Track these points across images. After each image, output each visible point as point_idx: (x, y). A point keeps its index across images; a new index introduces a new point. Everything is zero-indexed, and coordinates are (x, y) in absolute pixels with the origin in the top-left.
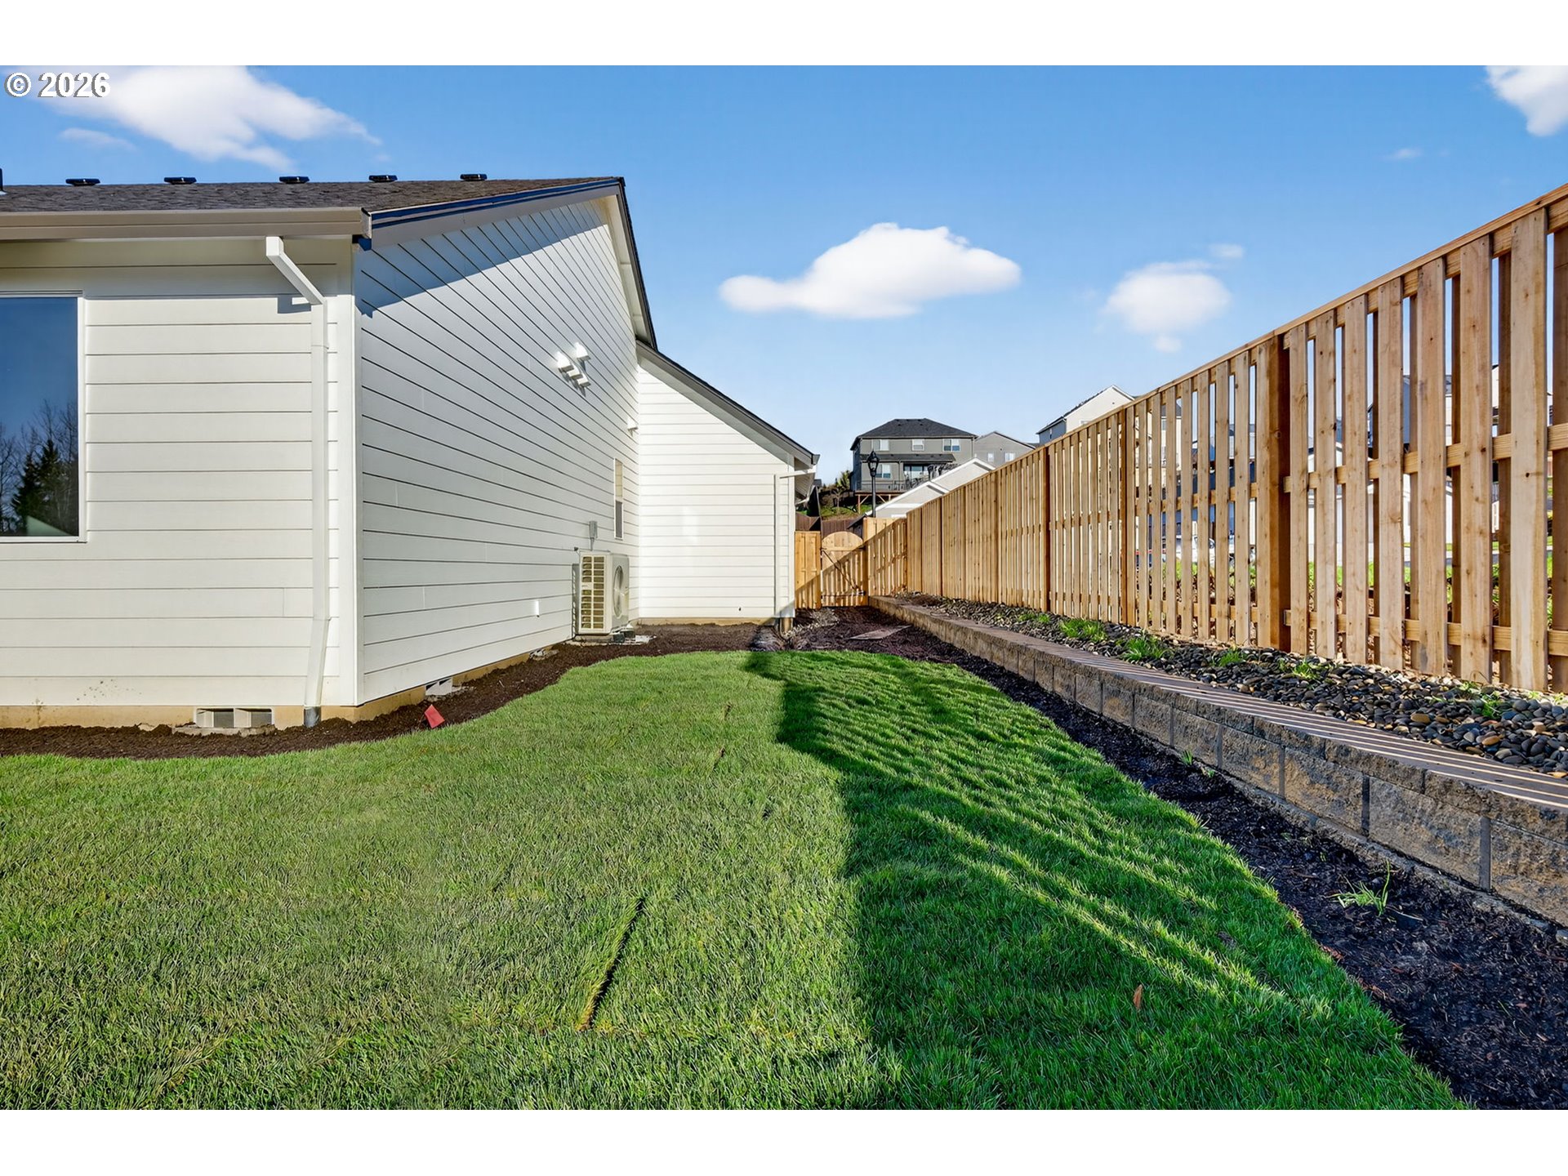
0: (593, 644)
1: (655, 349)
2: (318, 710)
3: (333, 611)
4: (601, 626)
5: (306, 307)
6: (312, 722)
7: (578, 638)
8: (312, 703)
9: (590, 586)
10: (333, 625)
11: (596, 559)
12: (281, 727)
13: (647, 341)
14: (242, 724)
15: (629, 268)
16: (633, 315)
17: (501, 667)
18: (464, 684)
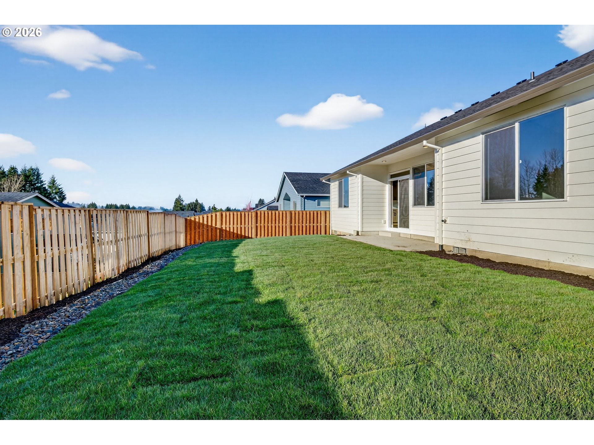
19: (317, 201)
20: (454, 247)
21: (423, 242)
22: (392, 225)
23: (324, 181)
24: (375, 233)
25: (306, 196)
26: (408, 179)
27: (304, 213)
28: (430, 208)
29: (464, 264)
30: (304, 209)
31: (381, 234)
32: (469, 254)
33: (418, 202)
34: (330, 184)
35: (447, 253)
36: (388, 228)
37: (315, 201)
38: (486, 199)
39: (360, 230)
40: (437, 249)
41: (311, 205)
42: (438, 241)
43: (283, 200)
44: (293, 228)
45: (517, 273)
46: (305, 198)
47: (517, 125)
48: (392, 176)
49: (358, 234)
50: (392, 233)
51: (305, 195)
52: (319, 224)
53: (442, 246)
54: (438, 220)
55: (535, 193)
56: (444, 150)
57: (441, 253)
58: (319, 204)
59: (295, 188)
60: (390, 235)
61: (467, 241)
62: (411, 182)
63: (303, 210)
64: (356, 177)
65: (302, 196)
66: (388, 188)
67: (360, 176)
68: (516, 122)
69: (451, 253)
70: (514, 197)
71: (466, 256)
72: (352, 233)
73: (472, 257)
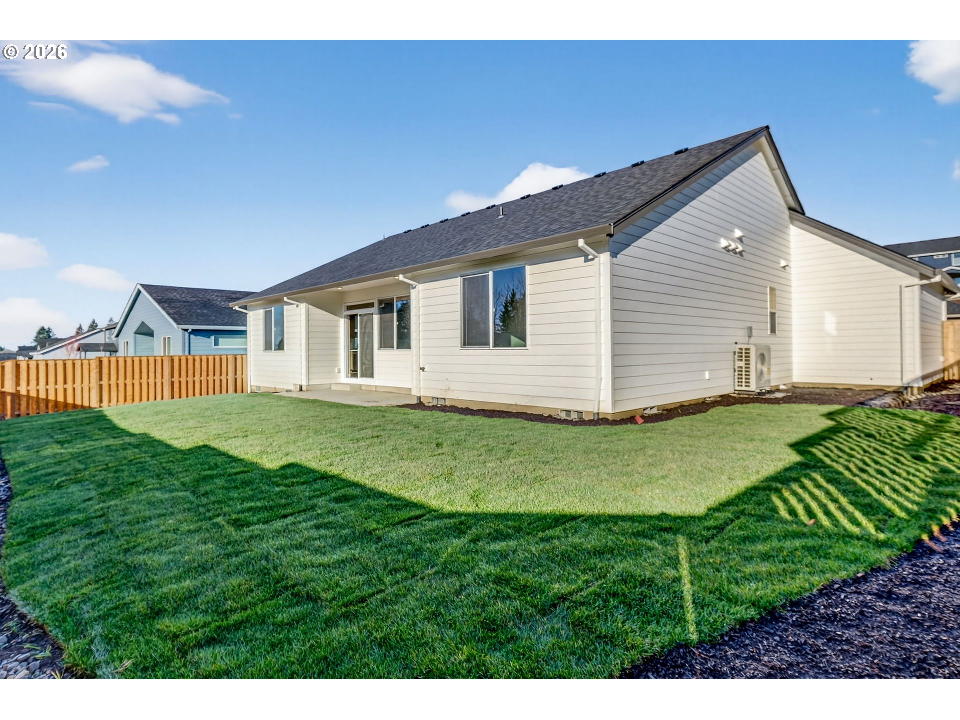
0: (745, 396)
1: (804, 214)
2: (598, 414)
3: (603, 376)
4: (749, 386)
5: (593, 260)
6: (596, 419)
7: (737, 392)
8: (596, 411)
9: (743, 364)
10: (603, 381)
11: (746, 349)
12: (587, 420)
13: (797, 211)
14: (574, 417)
15: (778, 173)
16: (784, 197)
17: (684, 404)
18: (664, 410)
19: (213, 338)
20: (433, 398)
21: (395, 395)
22: (350, 375)
23: (237, 308)
24: (327, 387)
25: (193, 330)
26: (373, 314)
27: (191, 359)
28: (403, 352)
29: (448, 414)
30: (190, 354)
31: (334, 388)
32: (448, 404)
33: (385, 344)
34: (247, 314)
35: (426, 405)
36: (343, 378)
37: (209, 338)
38: (465, 345)
39: (304, 383)
40: (415, 402)
41: (203, 346)
42: (415, 393)
43: (133, 335)
44: (177, 386)
45: (493, 417)
46: (190, 334)
47: (491, 274)
48: (350, 308)
49: (301, 390)
50: (352, 386)
51: (191, 328)
52: (224, 378)
53: (420, 398)
54: (416, 368)
55: (501, 324)
56: (421, 287)
57: (420, 405)
58: (217, 344)
59: (169, 314)
60: (349, 389)
61: (446, 391)
62: (376, 318)
63: (187, 353)
64: (298, 306)
65: (186, 330)
66: (343, 325)
67: (303, 306)
68: (491, 270)
69: (431, 405)
70: (489, 345)
71: (446, 406)
72: (292, 388)
73: (452, 407)
